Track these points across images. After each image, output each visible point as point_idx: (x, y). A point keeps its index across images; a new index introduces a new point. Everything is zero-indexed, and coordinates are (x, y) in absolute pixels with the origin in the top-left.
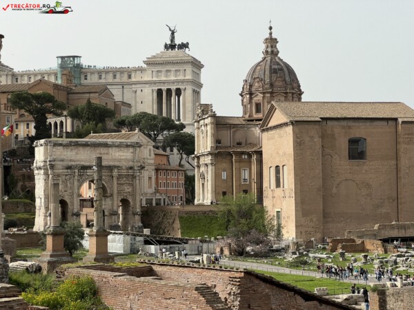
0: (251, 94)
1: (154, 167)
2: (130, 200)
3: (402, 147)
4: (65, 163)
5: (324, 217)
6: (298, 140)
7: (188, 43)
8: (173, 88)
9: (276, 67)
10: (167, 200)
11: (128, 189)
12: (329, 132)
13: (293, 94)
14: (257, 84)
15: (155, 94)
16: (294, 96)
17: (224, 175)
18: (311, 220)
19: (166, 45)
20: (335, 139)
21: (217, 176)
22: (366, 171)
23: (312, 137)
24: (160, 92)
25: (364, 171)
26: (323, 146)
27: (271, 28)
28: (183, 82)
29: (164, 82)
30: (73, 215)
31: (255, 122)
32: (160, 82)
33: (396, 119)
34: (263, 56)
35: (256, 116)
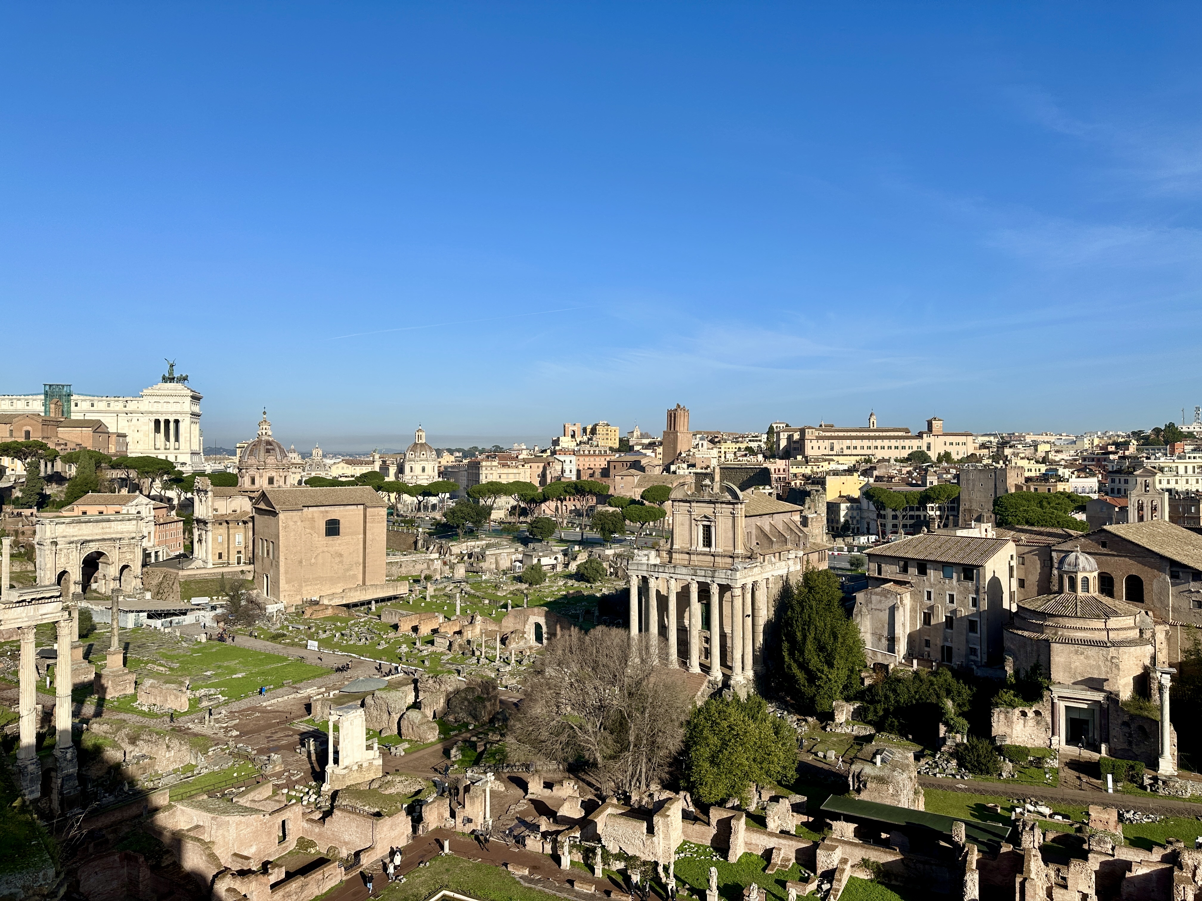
0: (246, 469)
1: (153, 523)
2: (132, 566)
3: (368, 525)
4: (68, 539)
5: (304, 581)
6: (284, 525)
9: (269, 447)
10: (166, 549)
11: (129, 556)
12: (310, 516)
13: (283, 469)
14: (251, 461)
15: (153, 424)
17: (221, 539)
18: (293, 586)
20: (315, 521)
21: (214, 540)
22: (340, 544)
23: (295, 522)
24: (157, 422)
25: (337, 545)
26: (304, 527)
27: (264, 414)
28: (181, 413)
29: (161, 413)
30: (75, 583)
31: (249, 494)
32: (157, 413)
33: (363, 505)
35: (249, 487)
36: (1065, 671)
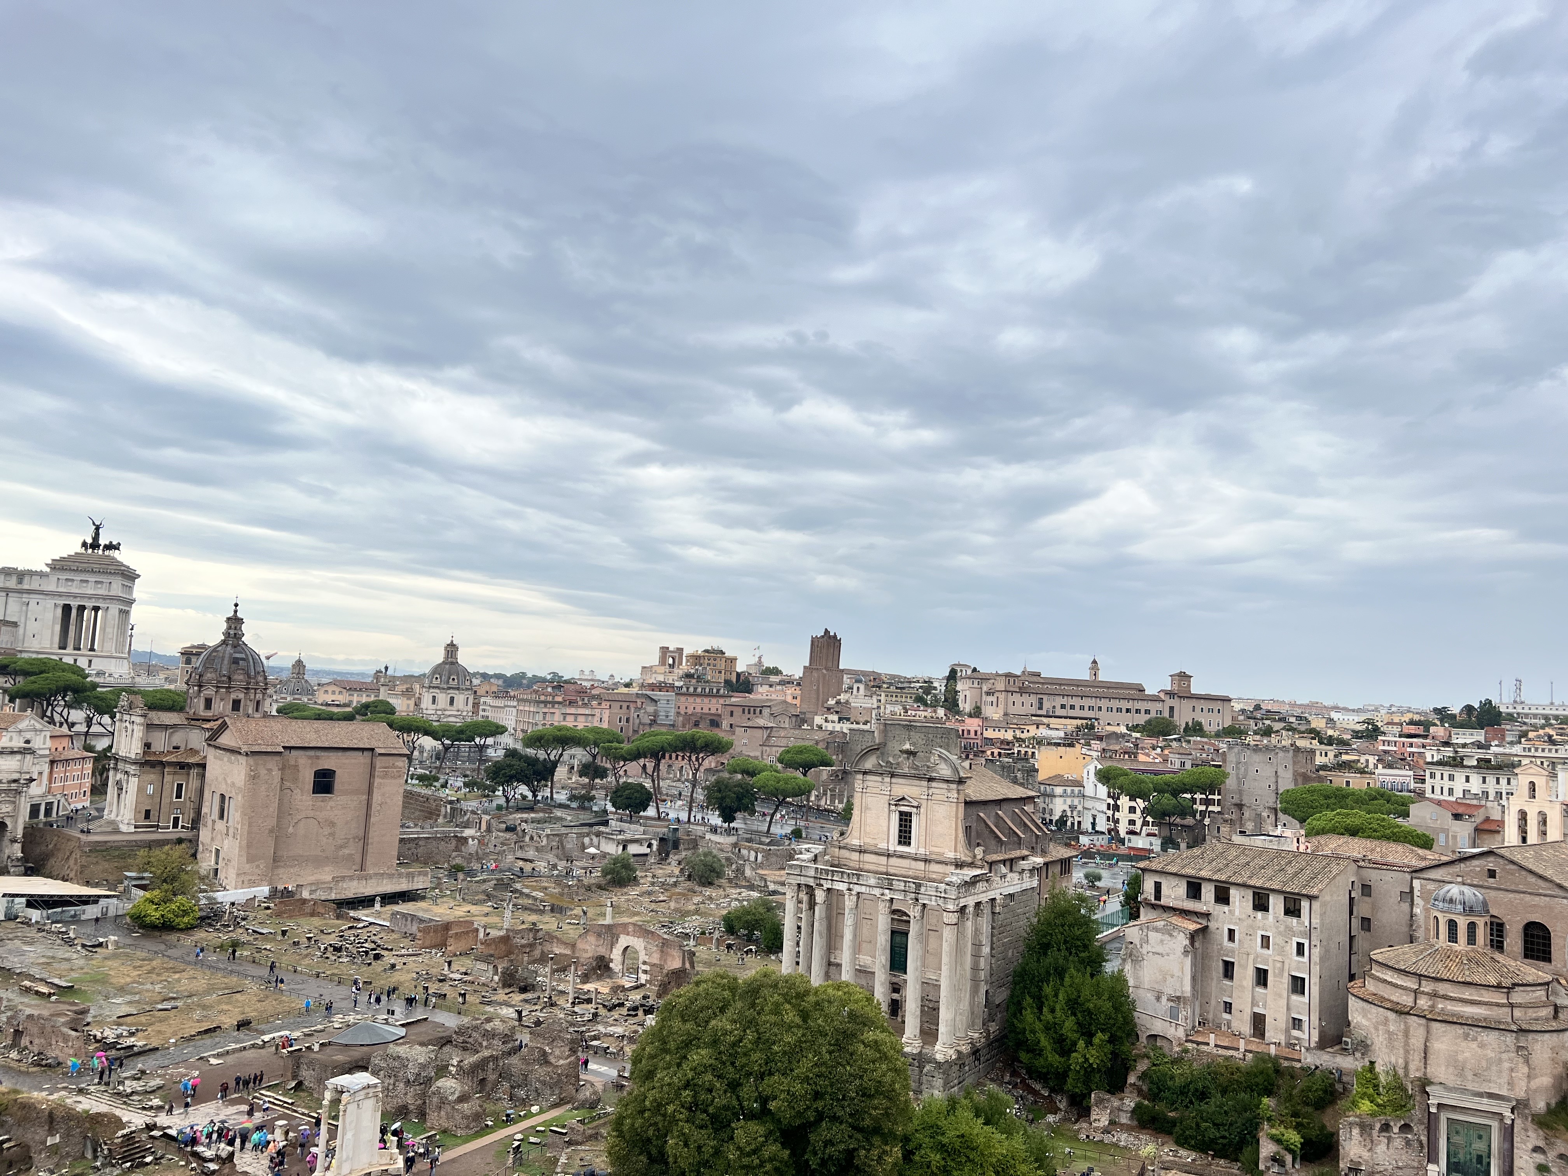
0: (200, 686)
1: (48, 760)
2: (8, 823)
3: (377, 781)
5: (274, 860)
6: (252, 773)
7: (119, 544)
8: (89, 604)
9: (238, 654)
10: (63, 800)
11: (5, 808)
12: (292, 763)
13: (256, 689)
14: (209, 675)
15: (59, 611)
16: (258, 691)
17: (150, 790)
18: (258, 866)
19: (84, 544)
20: (298, 771)
21: (141, 790)
22: (331, 807)
23: (270, 770)
24: (67, 609)
25: (329, 808)
26: (282, 779)
27: (236, 605)
28: (105, 598)
29: (75, 596)
31: (198, 723)
32: (69, 595)
33: (372, 750)
34: (223, 638)
35: (203, 713)
36: (1447, 1066)
